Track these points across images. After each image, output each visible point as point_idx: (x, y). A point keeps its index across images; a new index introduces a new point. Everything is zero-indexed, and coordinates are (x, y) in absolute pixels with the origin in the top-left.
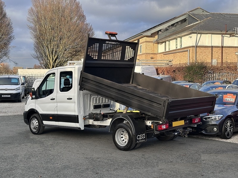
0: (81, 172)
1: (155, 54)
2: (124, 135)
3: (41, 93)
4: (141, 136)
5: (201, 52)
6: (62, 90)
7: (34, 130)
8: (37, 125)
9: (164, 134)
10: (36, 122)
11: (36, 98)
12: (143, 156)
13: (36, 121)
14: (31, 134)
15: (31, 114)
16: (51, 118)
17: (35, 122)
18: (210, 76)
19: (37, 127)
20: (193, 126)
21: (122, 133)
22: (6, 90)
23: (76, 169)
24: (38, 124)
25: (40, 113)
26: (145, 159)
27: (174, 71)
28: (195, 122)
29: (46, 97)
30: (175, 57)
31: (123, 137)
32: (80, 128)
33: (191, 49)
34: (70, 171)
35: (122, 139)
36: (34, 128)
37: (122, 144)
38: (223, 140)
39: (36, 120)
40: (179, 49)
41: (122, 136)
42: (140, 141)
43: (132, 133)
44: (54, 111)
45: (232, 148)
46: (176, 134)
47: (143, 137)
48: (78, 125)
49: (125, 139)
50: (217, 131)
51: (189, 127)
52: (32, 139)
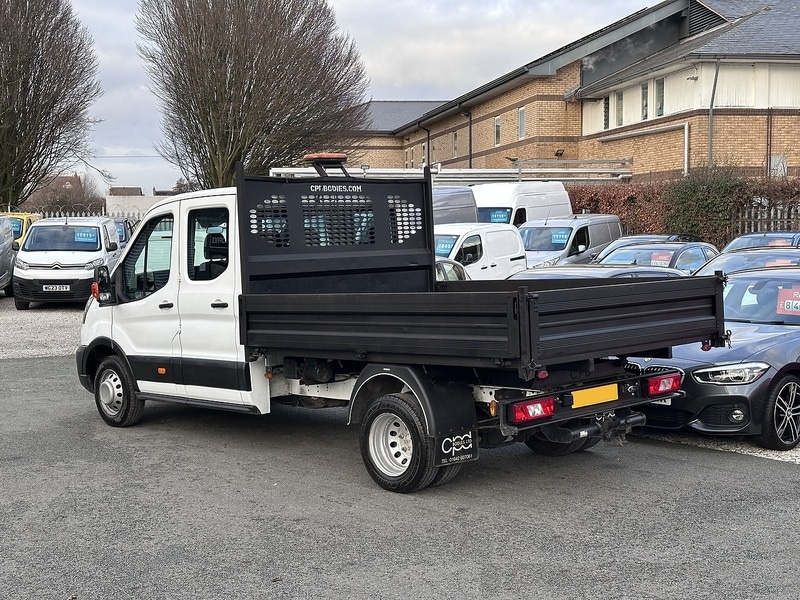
0: (221, 576)
1: (571, 139)
2: (400, 437)
3: (132, 284)
4: (458, 440)
5: (731, 132)
6: (196, 274)
7: (111, 413)
8: (119, 395)
9: (540, 434)
10: (115, 384)
11: (115, 301)
12: (460, 514)
13: (115, 380)
14: (101, 425)
15: (99, 357)
16: (162, 371)
17: (113, 383)
18: (756, 217)
19: (118, 402)
20: (659, 403)
21: (394, 428)
22: (57, 268)
23: (207, 562)
24: (121, 390)
25: (128, 352)
26: (463, 525)
27: (632, 199)
28: (661, 388)
29: (145, 296)
30: (638, 148)
31: (398, 443)
32: (255, 409)
33: (695, 119)
34: (185, 570)
35: (394, 451)
36: (110, 405)
37: (391, 468)
38: (768, 452)
39: (114, 377)
40: (653, 123)
41: (392, 439)
42: (455, 459)
43: (424, 429)
44: (172, 347)
45: (793, 486)
46: (584, 434)
47: (466, 445)
48: (249, 396)
49: (403, 449)
50: (742, 422)
51: (637, 409)
52: (98, 444)
